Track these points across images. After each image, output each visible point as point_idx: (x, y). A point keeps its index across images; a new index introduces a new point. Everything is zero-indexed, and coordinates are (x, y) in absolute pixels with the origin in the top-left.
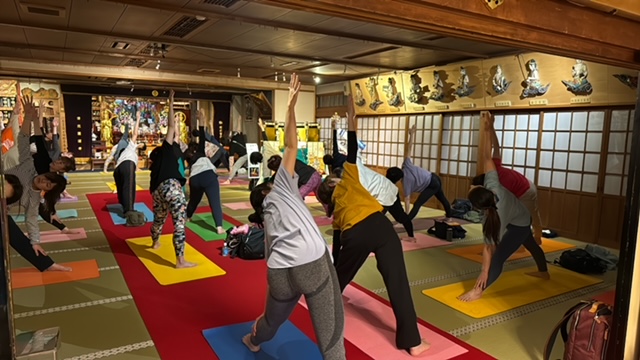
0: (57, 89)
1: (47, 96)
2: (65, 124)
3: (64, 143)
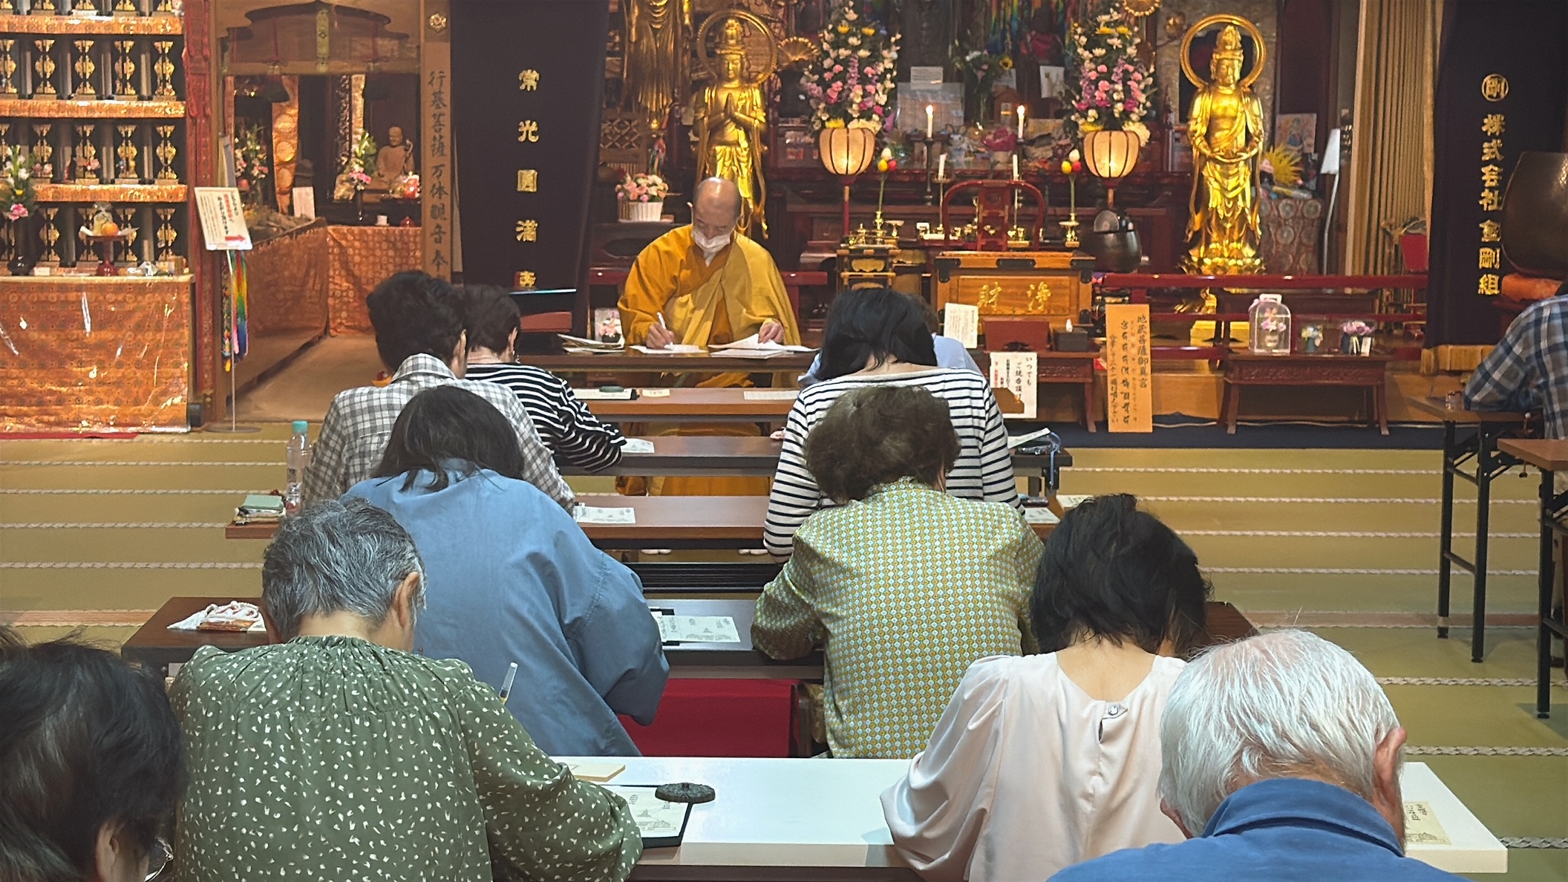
2: (446, 121)
3: (438, 241)
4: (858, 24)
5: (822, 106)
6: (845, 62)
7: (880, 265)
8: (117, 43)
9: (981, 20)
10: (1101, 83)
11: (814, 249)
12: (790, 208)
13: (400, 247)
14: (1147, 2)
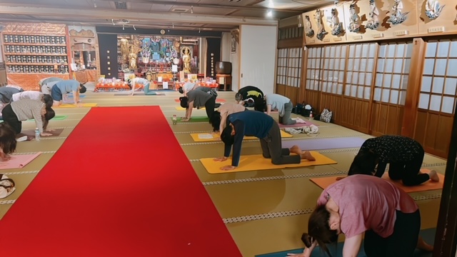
0: (93, 30)
1: (87, 35)
2: (99, 56)
3: (99, 70)
5: (143, 56)
6: (145, 51)
7: (150, 73)
8: (58, 47)
10: (173, 54)
11: (143, 71)
14: (178, 45)
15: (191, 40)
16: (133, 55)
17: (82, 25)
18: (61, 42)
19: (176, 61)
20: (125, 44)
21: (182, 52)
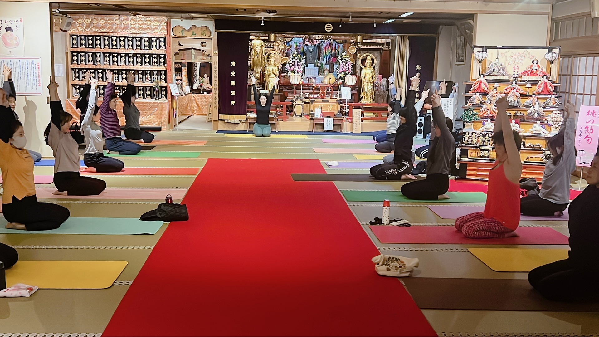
0: (211, 24)
1: (199, 35)
2: (217, 71)
3: (216, 95)
4: (297, 54)
5: (290, 71)
6: (294, 62)
7: (301, 102)
8: (153, 55)
9: (322, 55)
10: (344, 67)
11: (289, 99)
12: (284, 91)
13: (207, 99)
14: (354, 51)
15: (379, 41)
16: (273, 68)
17: (193, 18)
18: (158, 47)
19: (351, 80)
20: (258, 49)
21: (359, 63)
